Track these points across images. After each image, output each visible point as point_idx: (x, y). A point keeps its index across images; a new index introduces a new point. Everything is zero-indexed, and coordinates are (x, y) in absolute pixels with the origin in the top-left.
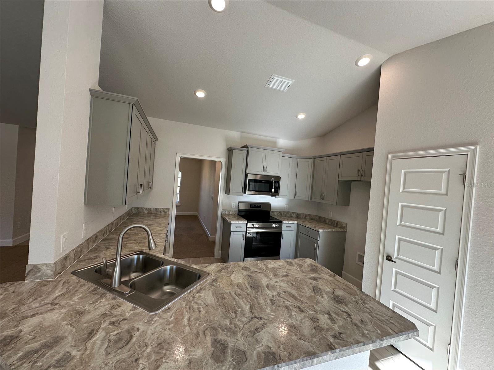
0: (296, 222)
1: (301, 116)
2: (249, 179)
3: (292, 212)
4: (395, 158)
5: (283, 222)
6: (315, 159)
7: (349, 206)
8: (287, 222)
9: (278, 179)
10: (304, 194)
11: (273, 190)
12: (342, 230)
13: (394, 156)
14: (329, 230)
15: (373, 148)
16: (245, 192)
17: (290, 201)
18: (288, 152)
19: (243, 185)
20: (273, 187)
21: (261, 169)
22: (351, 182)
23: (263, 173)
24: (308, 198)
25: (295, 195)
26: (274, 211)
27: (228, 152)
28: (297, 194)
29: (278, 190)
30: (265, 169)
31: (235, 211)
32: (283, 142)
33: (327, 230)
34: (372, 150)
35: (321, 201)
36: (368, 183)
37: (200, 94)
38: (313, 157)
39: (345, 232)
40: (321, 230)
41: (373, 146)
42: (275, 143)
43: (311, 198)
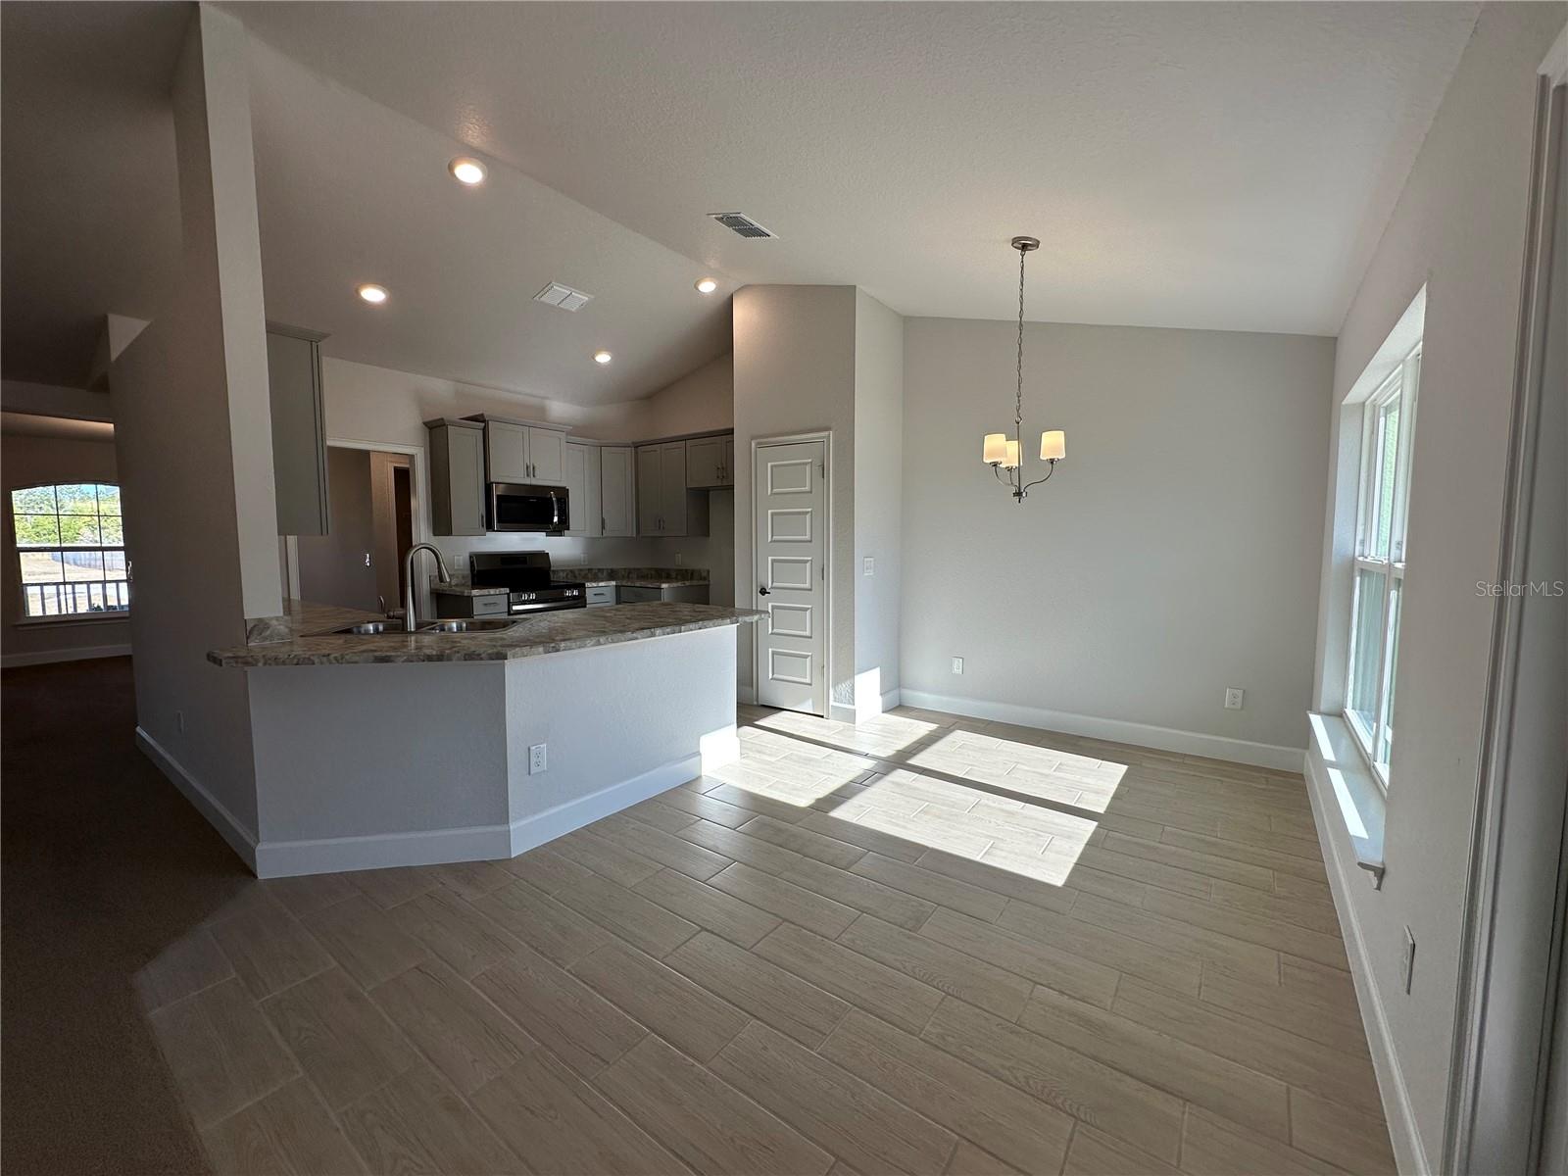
0: (614, 583)
1: (603, 358)
2: (498, 496)
3: (599, 570)
4: (760, 445)
5: (588, 584)
6: (637, 447)
7: (709, 536)
8: (594, 585)
9: (563, 494)
10: (622, 524)
11: (556, 519)
12: (701, 583)
13: (759, 443)
14: (679, 584)
15: (733, 429)
16: (490, 527)
17: (592, 542)
18: (578, 432)
19: (483, 510)
20: (556, 513)
21: (522, 471)
22: (708, 491)
23: (527, 481)
24: (631, 532)
25: (603, 527)
26: (557, 571)
27: (428, 430)
28: (607, 527)
29: (566, 519)
30: (530, 470)
31: (463, 577)
32: (560, 408)
33: (675, 585)
34: (731, 432)
35: (657, 534)
36: (730, 488)
37: (373, 295)
38: (633, 443)
39: (708, 586)
40: (664, 586)
41: (731, 427)
42: (542, 411)
43: (638, 532)
